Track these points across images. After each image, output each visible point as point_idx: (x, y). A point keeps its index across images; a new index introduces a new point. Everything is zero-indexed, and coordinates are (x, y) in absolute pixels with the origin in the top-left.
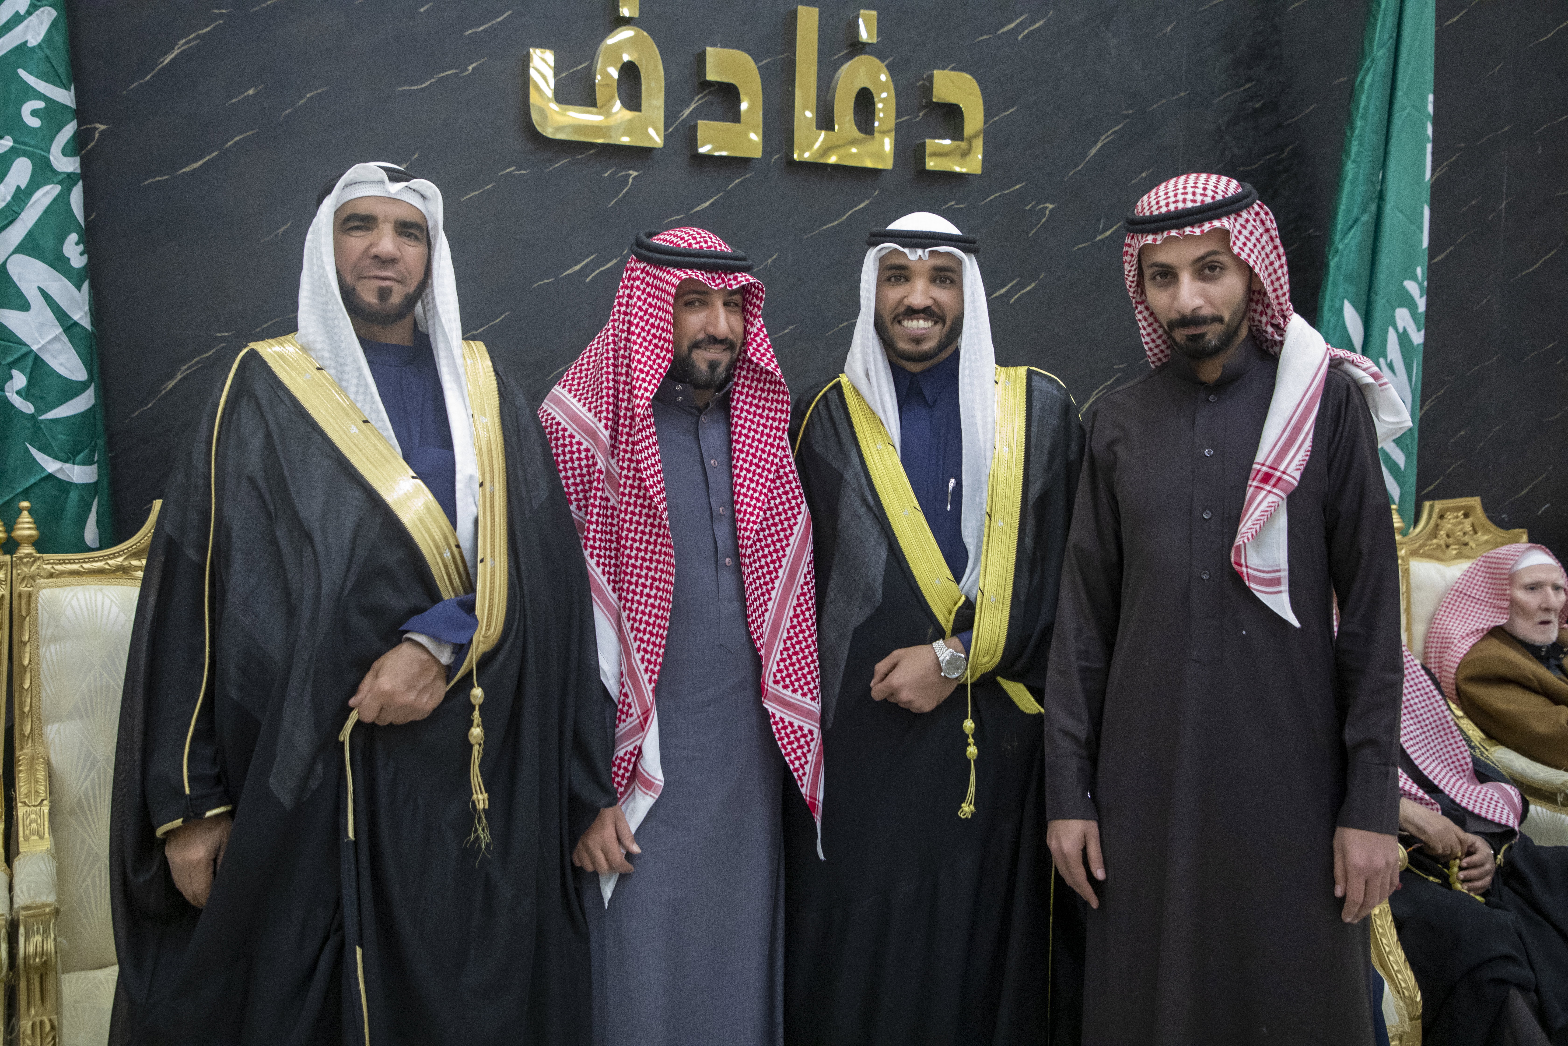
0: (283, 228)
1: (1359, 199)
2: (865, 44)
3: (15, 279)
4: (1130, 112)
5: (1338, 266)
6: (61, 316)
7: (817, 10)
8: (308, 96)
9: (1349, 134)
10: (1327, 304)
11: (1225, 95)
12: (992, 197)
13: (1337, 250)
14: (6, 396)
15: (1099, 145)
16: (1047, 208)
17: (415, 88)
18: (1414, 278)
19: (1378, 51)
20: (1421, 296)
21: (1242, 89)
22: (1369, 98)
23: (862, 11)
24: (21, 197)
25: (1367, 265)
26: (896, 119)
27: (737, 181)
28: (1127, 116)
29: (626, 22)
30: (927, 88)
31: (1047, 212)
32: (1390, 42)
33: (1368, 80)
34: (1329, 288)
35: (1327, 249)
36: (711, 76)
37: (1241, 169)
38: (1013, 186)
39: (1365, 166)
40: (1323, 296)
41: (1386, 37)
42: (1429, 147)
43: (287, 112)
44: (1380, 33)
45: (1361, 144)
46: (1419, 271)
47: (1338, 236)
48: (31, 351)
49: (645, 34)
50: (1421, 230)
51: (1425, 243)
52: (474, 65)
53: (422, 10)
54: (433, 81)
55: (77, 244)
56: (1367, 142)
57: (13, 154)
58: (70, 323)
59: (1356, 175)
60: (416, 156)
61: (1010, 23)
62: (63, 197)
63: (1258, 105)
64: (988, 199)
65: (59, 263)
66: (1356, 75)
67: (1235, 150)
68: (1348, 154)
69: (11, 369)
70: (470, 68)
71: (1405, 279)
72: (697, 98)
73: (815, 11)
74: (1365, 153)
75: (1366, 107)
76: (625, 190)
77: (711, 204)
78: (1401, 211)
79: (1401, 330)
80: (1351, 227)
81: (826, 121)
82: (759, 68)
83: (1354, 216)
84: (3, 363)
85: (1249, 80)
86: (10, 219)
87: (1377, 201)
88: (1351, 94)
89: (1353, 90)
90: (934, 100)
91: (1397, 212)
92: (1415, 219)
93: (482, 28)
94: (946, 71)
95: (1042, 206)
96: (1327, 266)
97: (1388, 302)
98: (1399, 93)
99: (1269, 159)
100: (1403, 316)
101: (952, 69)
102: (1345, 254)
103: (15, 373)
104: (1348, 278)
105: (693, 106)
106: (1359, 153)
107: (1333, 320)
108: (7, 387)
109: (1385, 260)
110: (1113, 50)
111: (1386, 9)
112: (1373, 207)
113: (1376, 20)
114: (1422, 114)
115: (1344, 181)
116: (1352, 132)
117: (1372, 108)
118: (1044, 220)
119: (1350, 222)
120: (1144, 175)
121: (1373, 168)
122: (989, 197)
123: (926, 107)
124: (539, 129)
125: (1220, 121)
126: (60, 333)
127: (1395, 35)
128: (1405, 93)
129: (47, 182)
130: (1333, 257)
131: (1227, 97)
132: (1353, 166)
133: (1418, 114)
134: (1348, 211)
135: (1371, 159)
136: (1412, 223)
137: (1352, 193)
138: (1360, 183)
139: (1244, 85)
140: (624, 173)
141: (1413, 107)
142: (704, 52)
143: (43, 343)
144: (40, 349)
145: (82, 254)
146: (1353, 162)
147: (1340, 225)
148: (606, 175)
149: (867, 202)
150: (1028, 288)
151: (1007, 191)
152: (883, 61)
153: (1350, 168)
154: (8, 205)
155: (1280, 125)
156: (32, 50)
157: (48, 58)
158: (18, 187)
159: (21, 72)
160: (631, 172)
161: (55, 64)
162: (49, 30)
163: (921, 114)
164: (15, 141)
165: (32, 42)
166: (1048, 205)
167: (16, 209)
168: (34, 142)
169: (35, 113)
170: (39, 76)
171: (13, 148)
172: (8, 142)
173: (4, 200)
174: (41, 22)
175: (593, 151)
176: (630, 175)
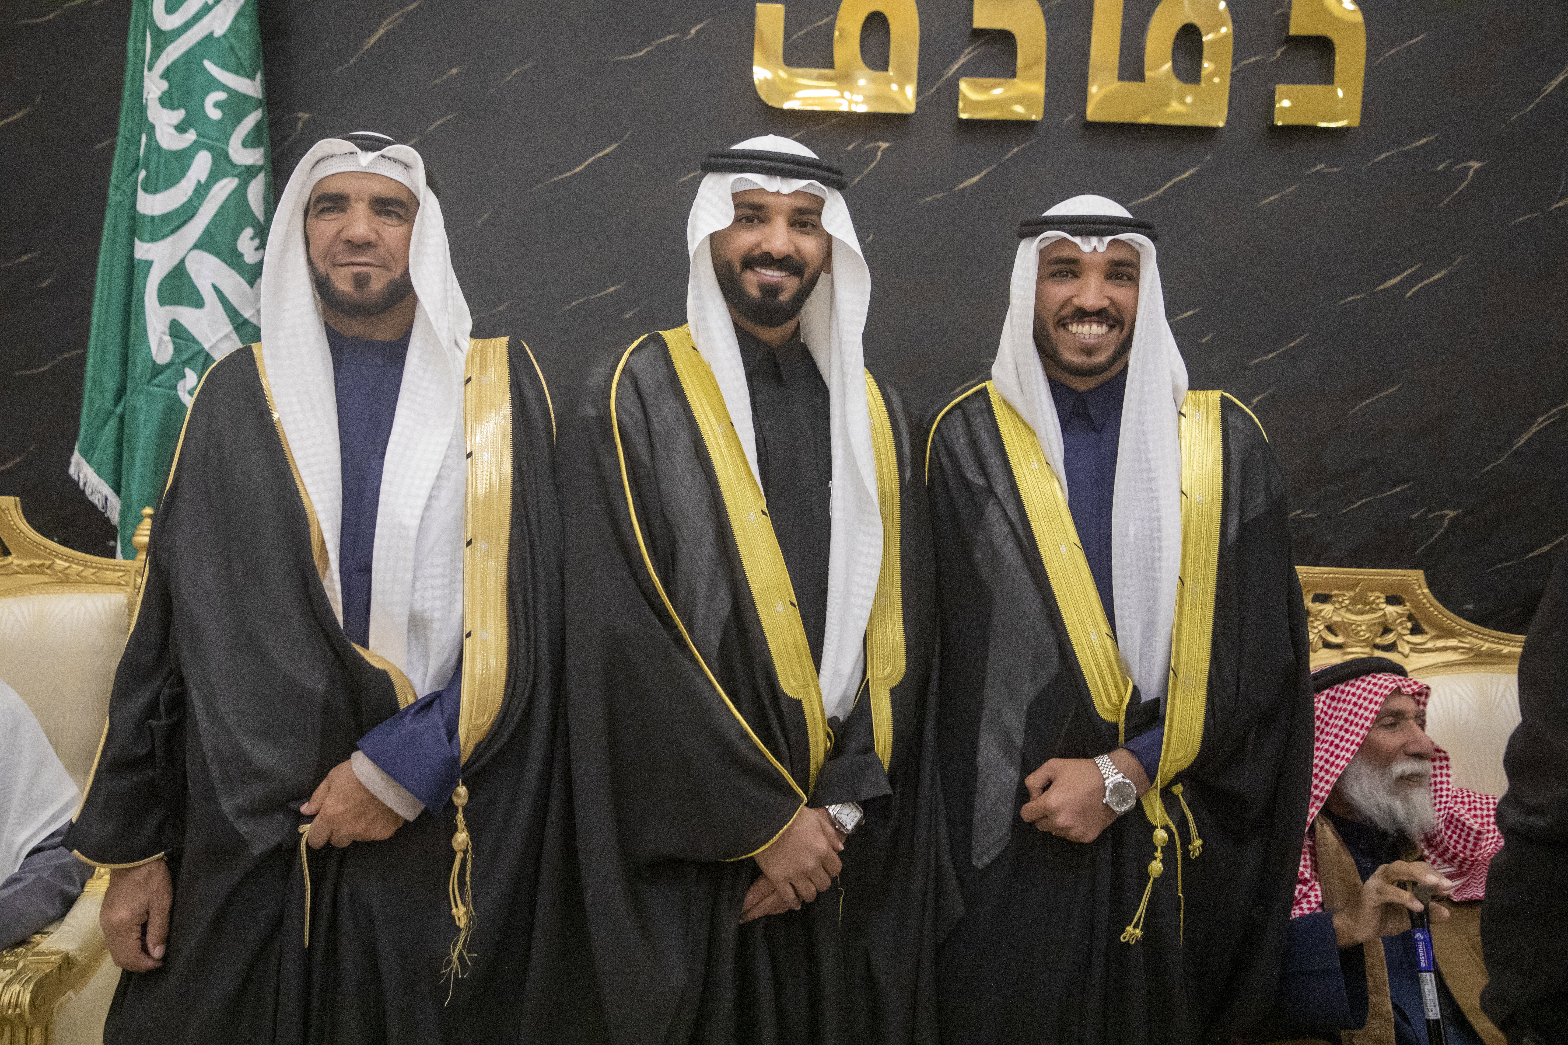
0: (483, 219)
3: (193, 276)
6: (232, 313)
8: (514, 72)
12: (1383, 156)
14: (177, 395)
16: (1470, 167)
17: (631, 57)
24: (202, 191)
27: (1016, 150)
30: (1285, 19)
31: (1471, 173)
36: (981, 23)
38: (1417, 141)
43: (492, 91)
48: (202, 350)
52: (698, 27)
54: (650, 48)
55: (252, 238)
57: (196, 146)
58: (240, 321)
60: (628, 134)
62: (241, 191)
64: (1377, 159)
65: (233, 259)
69: (184, 367)
70: (693, 31)
72: (964, 53)
76: (872, 166)
77: (980, 179)
81: (1132, 69)
82: (1044, 11)
84: (177, 361)
86: (190, 214)
90: (1291, 33)
95: (1463, 165)
103: (188, 371)
105: (962, 60)
108: (180, 386)
118: (1465, 183)
122: (1379, 156)
123: (1283, 42)
124: (763, 97)
126: (230, 332)
129: (226, 175)
140: (872, 145)
143: (214, 340)
144: (211, 348)
145: (256, 249)
148: (849, 148)
149: (1194, 170)
150: (1436, 277)
151: (1407, 148)
154: (190, 200)
156: (218, 40)
157: (231, 48)
158: (199, 182)
159: (207, 64)
160: (881, 144)
161: (241, 54)
162: (236, 19)
163: (1279, 52)
164: (199, 135)
165: (219, 32)
166: (1472, 163)
167: (195, 203)
168: (215, 134)
169: (217, 105)
170: (224, 66)
171: (196, 142)
172: (191, 136)
173: (185, 195)
174: (228, 11)
175: (834, 121)
176: (878, 147)
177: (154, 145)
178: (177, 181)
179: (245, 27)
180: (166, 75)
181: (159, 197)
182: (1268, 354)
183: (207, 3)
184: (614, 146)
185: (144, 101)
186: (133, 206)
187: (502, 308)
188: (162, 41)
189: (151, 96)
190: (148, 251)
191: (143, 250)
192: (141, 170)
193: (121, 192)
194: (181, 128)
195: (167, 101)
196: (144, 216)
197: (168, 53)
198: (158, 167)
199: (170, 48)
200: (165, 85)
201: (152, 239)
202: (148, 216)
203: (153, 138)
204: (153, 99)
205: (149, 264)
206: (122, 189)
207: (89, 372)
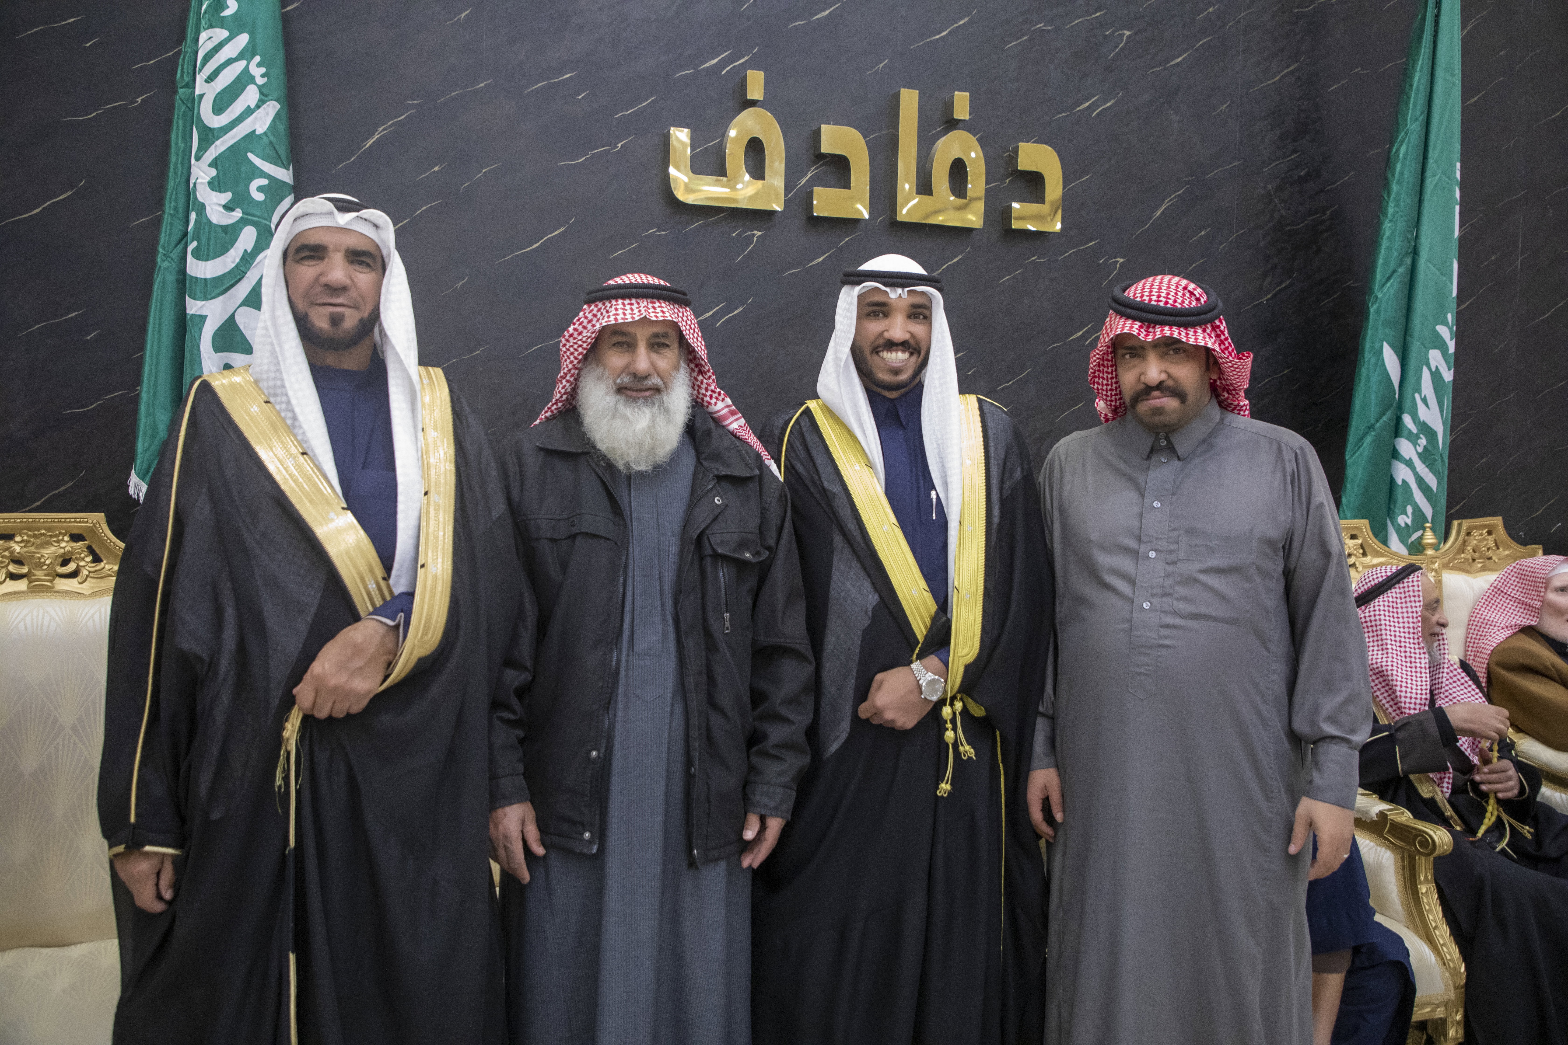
0: (461, 283)
1: (1395, 254)
2: (958, 121)
3: (241, 327)
4: (1190, 179)
5: (1378, 312)
7: (918, 91)
8: (484, 171)
9: (1386, 198)
10: (1368, 346)
11: (1274, 164)
12: (1072, 251)
13: (1376, 298)
15: (1163, 207)
16: (1117, 262)
17: (573, 162)
18: (1445, 323)
19: (1411, 125)
20: (1451, 339)
21: (1289, 158)
22: (1403, 165)
23: (956, 93)
24: (248, 259)
25: (1404, 311)
26: (986, 185)
27: (846, 240)
28: (1187, 183)
29: (753, 103)
30: (1013, 158)
31: (1118, 266)
32: (1422, 117)
33: (1403, 150)
34: (1370, 332)
35: (1367, 298)
36: (825, 149)
37: (1287, 229)
38: (1088, 243)
39: (1401, 225)
40: (1364, 339)
41: (1418, 113)
42: (1457, 208)
43: (466, 185)
44: (1413, 109)
45: (1397, 205)
46: (1449, 316)
47: (1377, 286)
49: (769, 114)
50: (1451, 282)
51: (1455, 293)
52: (623, 143)
53: (580, 97)
54: (588, 157)
56: (1402, 204)
57: (242, 223)
59: (1393, 233)
60: (573, 220)
61: (1085, 103)
63: (1302, 174)
64: (1067, 255)
66: (1392, 146)
67: (1283, 212)
68: (1385, 215)
70: (619, 145)
71: (1437, 324)
72: (813, 169)
73: (915, 93)
74: (1401, 213)
75: (1402, 173)
76: (750, 248)
77: (824, 259)
78: (1433, 265)
79: (1434, 369)
80: (1389, 278)
81: (925, 187)
82: (866, 142)
83: (1391, 269)
85: (1295, 151)
86: (239, 277)
87: (1411, 255)
88: (1387, 162)
89: (1389, 159)
90: (1019, 168)
91: (1430, 265)
92: (1445, 272)
93: (630, 111)
94: (1029, 144)
95: (1113, 260)
96: (1367, 313)
97: (1423, 344)
98: (1430, 161)
99: (1313, 219)
100: (1435, 357)
101: (1035, 142)
102: (1384, 301)
104: (1387, 323)
105: (809, 175)
106: (1396, 212)
107: (1373, 360)
109: (1419, 307)
110: (1175, 125)
111: (1418, 88)
112: (1409, 261)
113: (1409, 98)
114: (1450, 179)
115: (1382, 238)
116: (1389, 195)
117: (1406, 175)
118: (1115, 272)
119: (1388, 274)
120: (1203, 233)
121: (1409, 226)
122: (1067, 252)
123: (1012, 174)
124: (677, 195)
125: (1270, 187)
127: (1426, 111)
128: (1436, 162)
130: (1372, 305)
131: (1276, 166)
132: (1390, 225)
133: (1447, 179)
134: (1386, 264)
135: (1406, 219)
136: (1443, 275)
137: (1389, 248)
138: (1397, 239)
139: (1290, 156)
140: (750, 233)
141: (1444, 174)
142: (819, 129)
146: (1391, 221)
147: (1378, 277)
148: (734, 235)
149: (960, 257)
151: (1082, 248)
152: (974, 136)
153: (1387, 227)
154: (237, 266)
155: (1322, 191)
156: (259, 137)
157: (271, 143)
158: (246, 250)
159: (250, 156)
160: (755, 232)
161: (278, 148)
162: (273, 121)
163: (1007, 181)
164: (244, 213)
165: (260, 131)
166: (1118, 259)
167: (243, 269)
168: (259, 213)
169: (260, 189)
170: (264, 158)
171: (241, 218)
172: (238, 214)
173: (233, 262)
174: (267, 114)
175: (723, 215)
176: (754, 235)
177: (204, 220)
178: (227, 250)
179: (281, 127)
180: (214, 164)
181: (209, 263)
182: (1008, 383)
183: (249, 106)
184: (562, 229)
185: (192, 185)
186: (182, 271)
187: (477, 353)
188: (210, 136)
189: (198, 181)
190: (202, 307)
191: (193, 307)
192: (192, 241)
193: (168, 259)
194: (228, 208)
195: (215, 185)
196: (196, 278)
197: (216, 146)
198: (209, 239)
199: (218, 143)
200: (213, 172)
201: (205, 298)
202: (201, 279)
203: (204, 215)
204: (201, 183)
205: (202, 319)
206: (169, 257)
207: (143, 409)
